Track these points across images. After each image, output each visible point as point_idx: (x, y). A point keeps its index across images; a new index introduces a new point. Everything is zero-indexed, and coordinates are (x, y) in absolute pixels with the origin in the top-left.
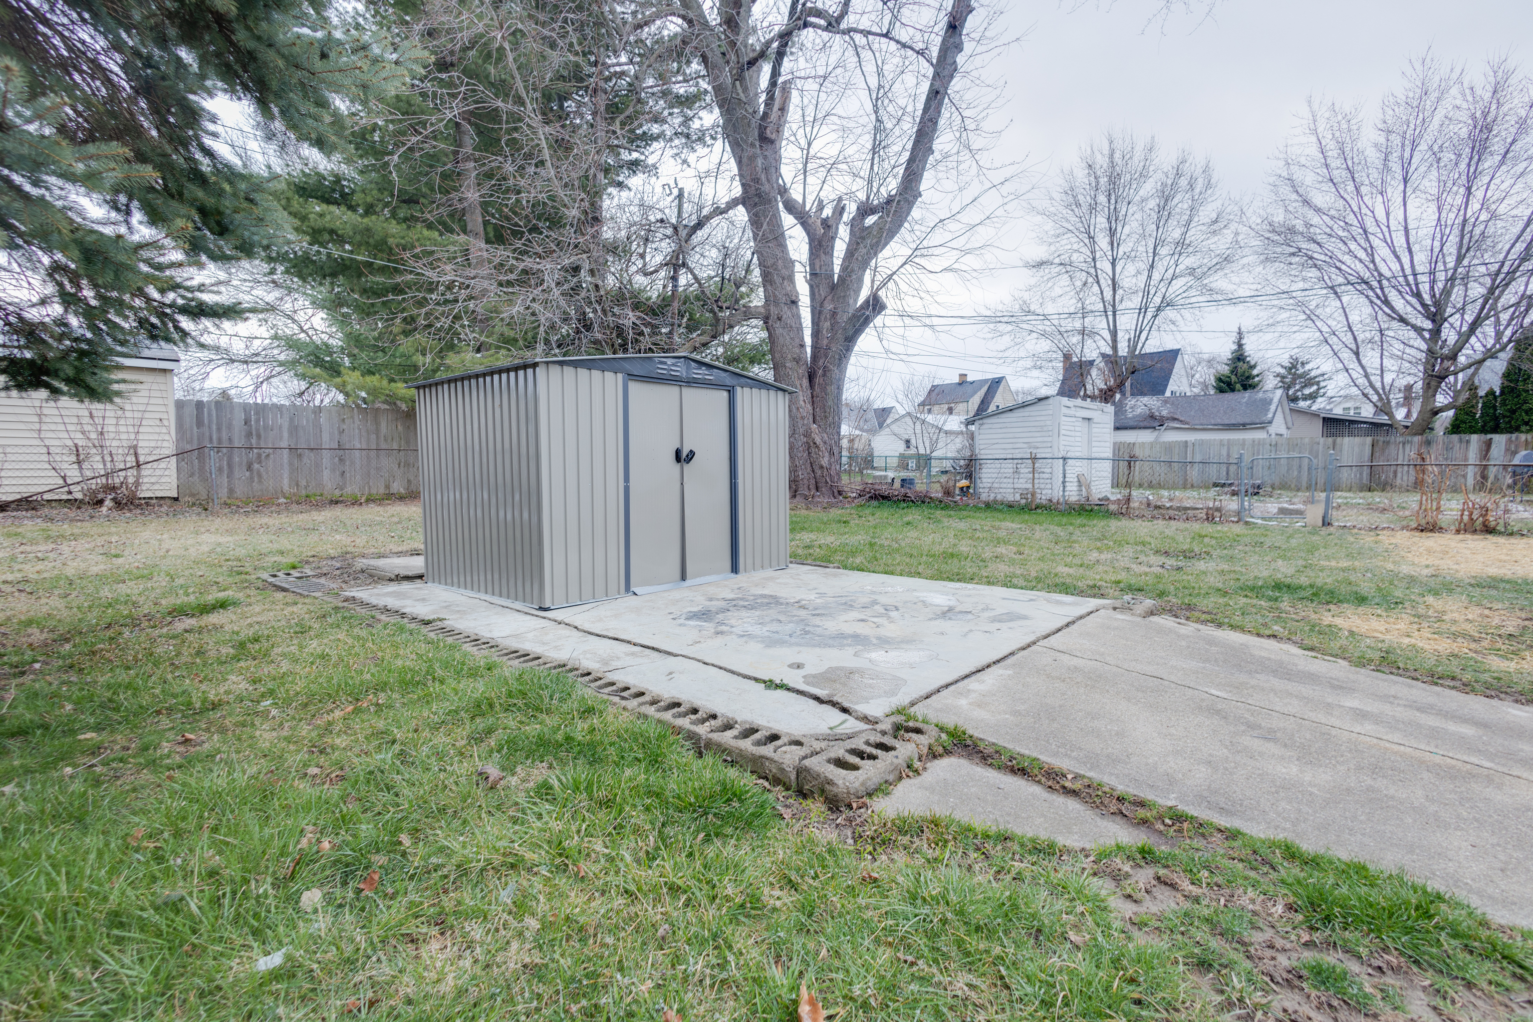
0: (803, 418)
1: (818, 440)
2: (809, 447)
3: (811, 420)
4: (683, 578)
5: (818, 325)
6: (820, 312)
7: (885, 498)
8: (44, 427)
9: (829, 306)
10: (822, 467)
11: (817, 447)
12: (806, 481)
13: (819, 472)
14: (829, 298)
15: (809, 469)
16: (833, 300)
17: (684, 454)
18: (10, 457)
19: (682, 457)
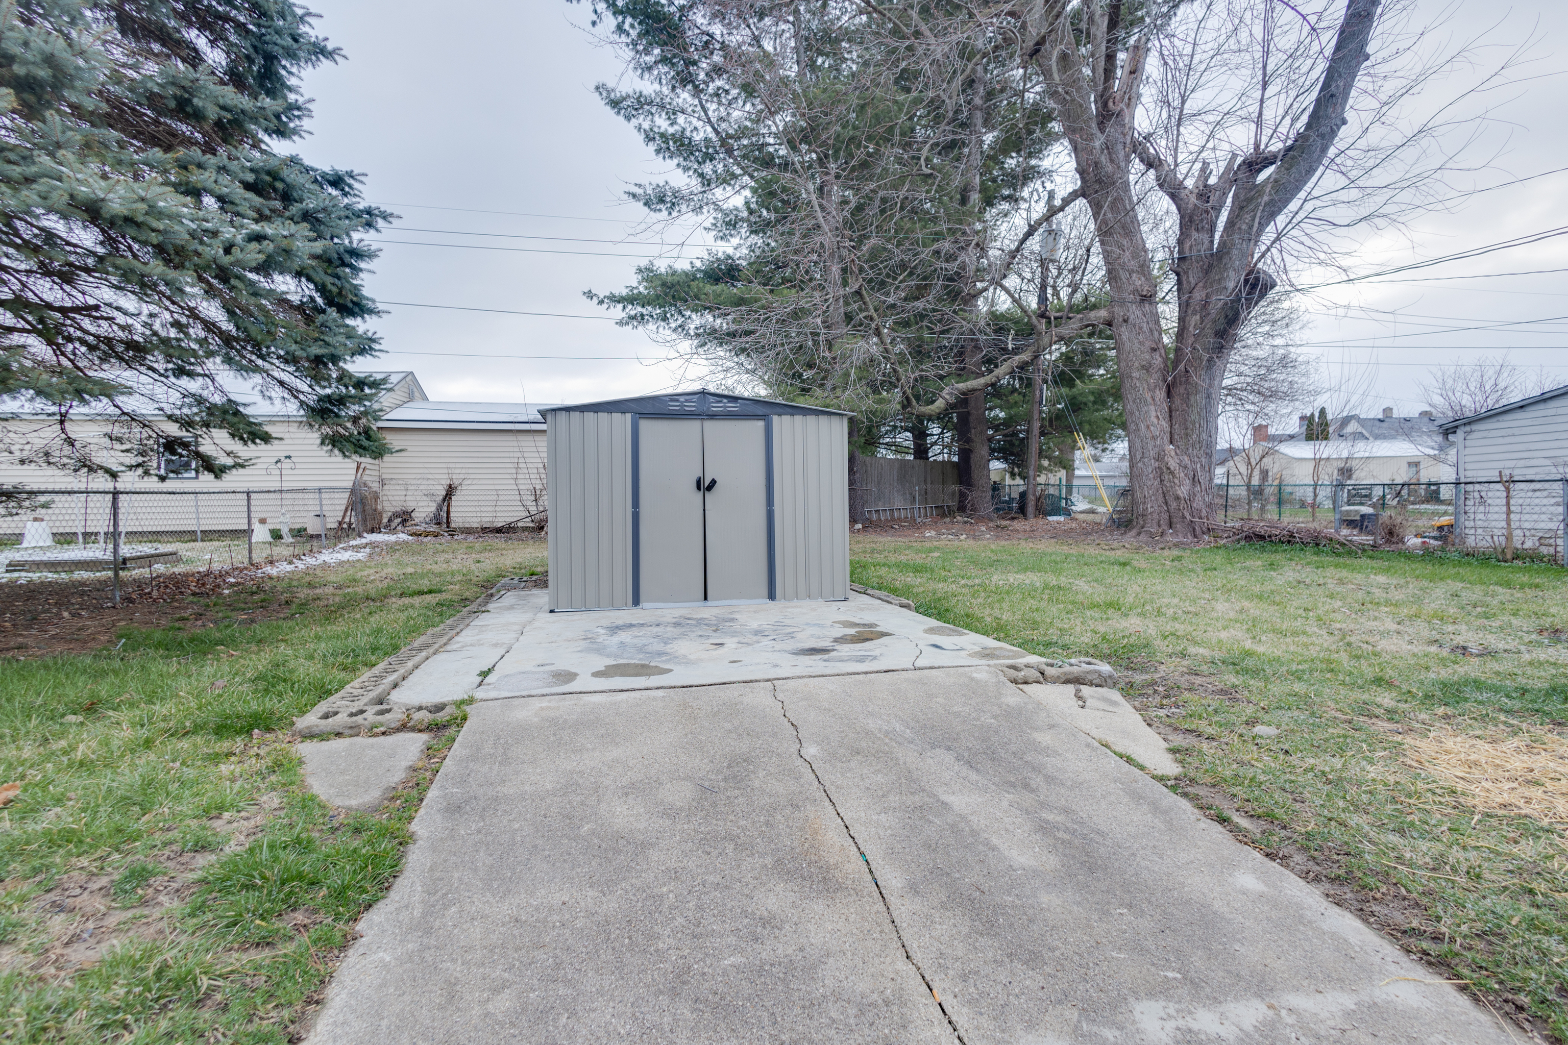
0: (1154, 438)
1: (1173, 464)
2: (1162, 473)
3: (1166, 438)
4: (706, 599)
5: (1184, 322)
6: (1188, 304)
7: (1261, 537)
8: (519, 476)
9: (1198, 295)
10: (1178, 498)
11: (1172, 473)
12: (1155, 516)
13: (1174, 505)
14: (1201, 284)
15: (1161, 500)
16: (1205, 287)
17: (707, 482)
18: (501, 498)
19: (705, 486)
